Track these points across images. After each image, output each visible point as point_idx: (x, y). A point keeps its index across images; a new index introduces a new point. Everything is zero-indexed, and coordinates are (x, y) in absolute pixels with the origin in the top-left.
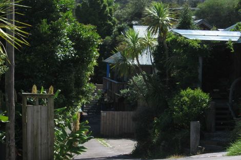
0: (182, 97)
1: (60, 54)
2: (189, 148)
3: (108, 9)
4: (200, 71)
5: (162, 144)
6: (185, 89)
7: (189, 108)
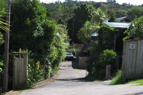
0: (104, 53)
1: (36, 34)
2: (106, 77)
3: (89, 10)
4: (115, 41)
5: (96, 74)
6: (106, 50)
7: (106, 59)
